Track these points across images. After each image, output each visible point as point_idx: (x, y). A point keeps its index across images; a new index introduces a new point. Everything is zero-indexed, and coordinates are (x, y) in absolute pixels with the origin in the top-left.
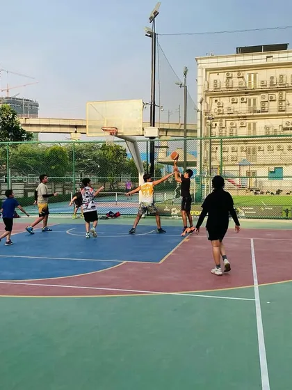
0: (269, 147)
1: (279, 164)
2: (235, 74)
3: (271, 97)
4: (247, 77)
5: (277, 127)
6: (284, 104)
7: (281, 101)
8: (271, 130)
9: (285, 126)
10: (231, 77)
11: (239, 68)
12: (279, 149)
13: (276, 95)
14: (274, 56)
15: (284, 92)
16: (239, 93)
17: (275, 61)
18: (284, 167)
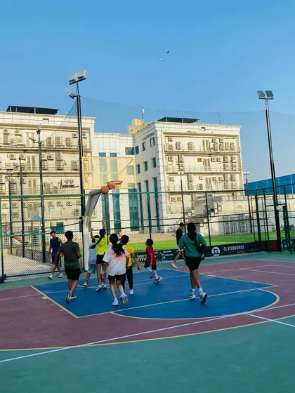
0: (50, 203)
1: (60, 219)
2: (12, 132)
3: (50, 157)
4: (25, 136)
5: (56, 185)
6: (62, 164)
7: (59, 160)
8: (51, 187)
9: (64, 184)
10: (8, 134)
11: (16, 125)
12: (59, 204)
13: (54, 155)
14: (50, 119)
15: (61, 153)
16: (18, 150)
17: (51, 124)
18: (64, 221)
